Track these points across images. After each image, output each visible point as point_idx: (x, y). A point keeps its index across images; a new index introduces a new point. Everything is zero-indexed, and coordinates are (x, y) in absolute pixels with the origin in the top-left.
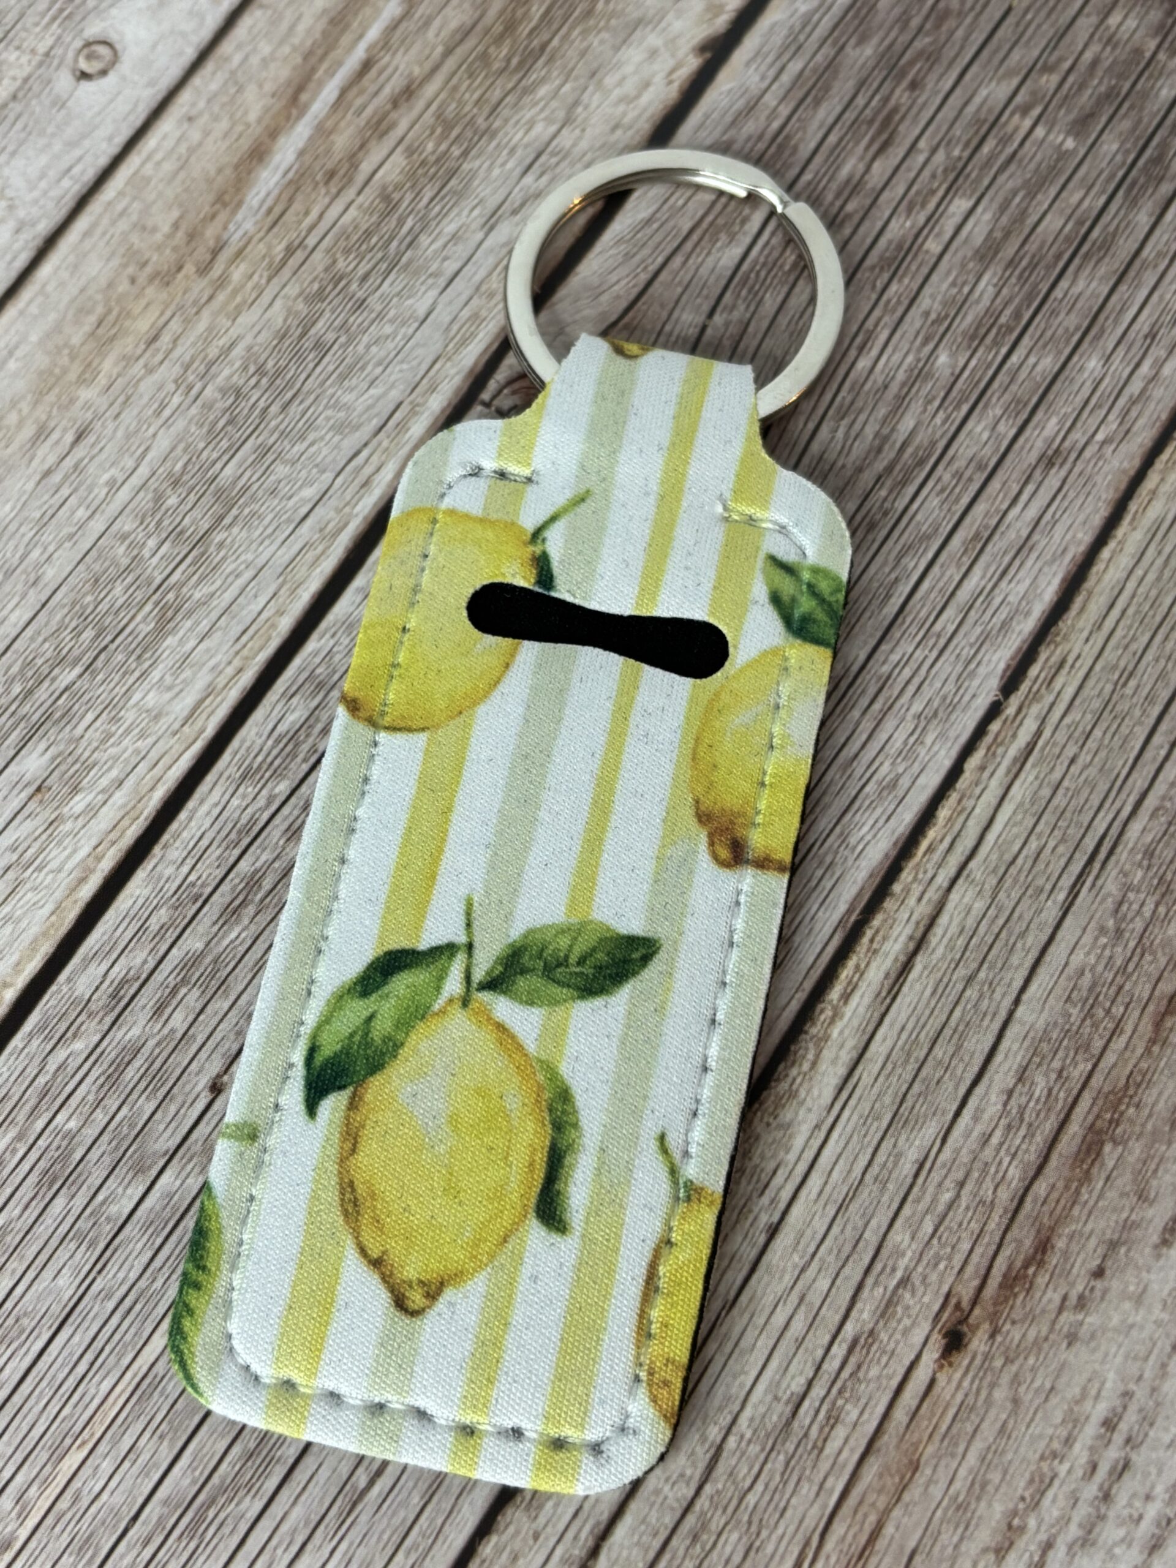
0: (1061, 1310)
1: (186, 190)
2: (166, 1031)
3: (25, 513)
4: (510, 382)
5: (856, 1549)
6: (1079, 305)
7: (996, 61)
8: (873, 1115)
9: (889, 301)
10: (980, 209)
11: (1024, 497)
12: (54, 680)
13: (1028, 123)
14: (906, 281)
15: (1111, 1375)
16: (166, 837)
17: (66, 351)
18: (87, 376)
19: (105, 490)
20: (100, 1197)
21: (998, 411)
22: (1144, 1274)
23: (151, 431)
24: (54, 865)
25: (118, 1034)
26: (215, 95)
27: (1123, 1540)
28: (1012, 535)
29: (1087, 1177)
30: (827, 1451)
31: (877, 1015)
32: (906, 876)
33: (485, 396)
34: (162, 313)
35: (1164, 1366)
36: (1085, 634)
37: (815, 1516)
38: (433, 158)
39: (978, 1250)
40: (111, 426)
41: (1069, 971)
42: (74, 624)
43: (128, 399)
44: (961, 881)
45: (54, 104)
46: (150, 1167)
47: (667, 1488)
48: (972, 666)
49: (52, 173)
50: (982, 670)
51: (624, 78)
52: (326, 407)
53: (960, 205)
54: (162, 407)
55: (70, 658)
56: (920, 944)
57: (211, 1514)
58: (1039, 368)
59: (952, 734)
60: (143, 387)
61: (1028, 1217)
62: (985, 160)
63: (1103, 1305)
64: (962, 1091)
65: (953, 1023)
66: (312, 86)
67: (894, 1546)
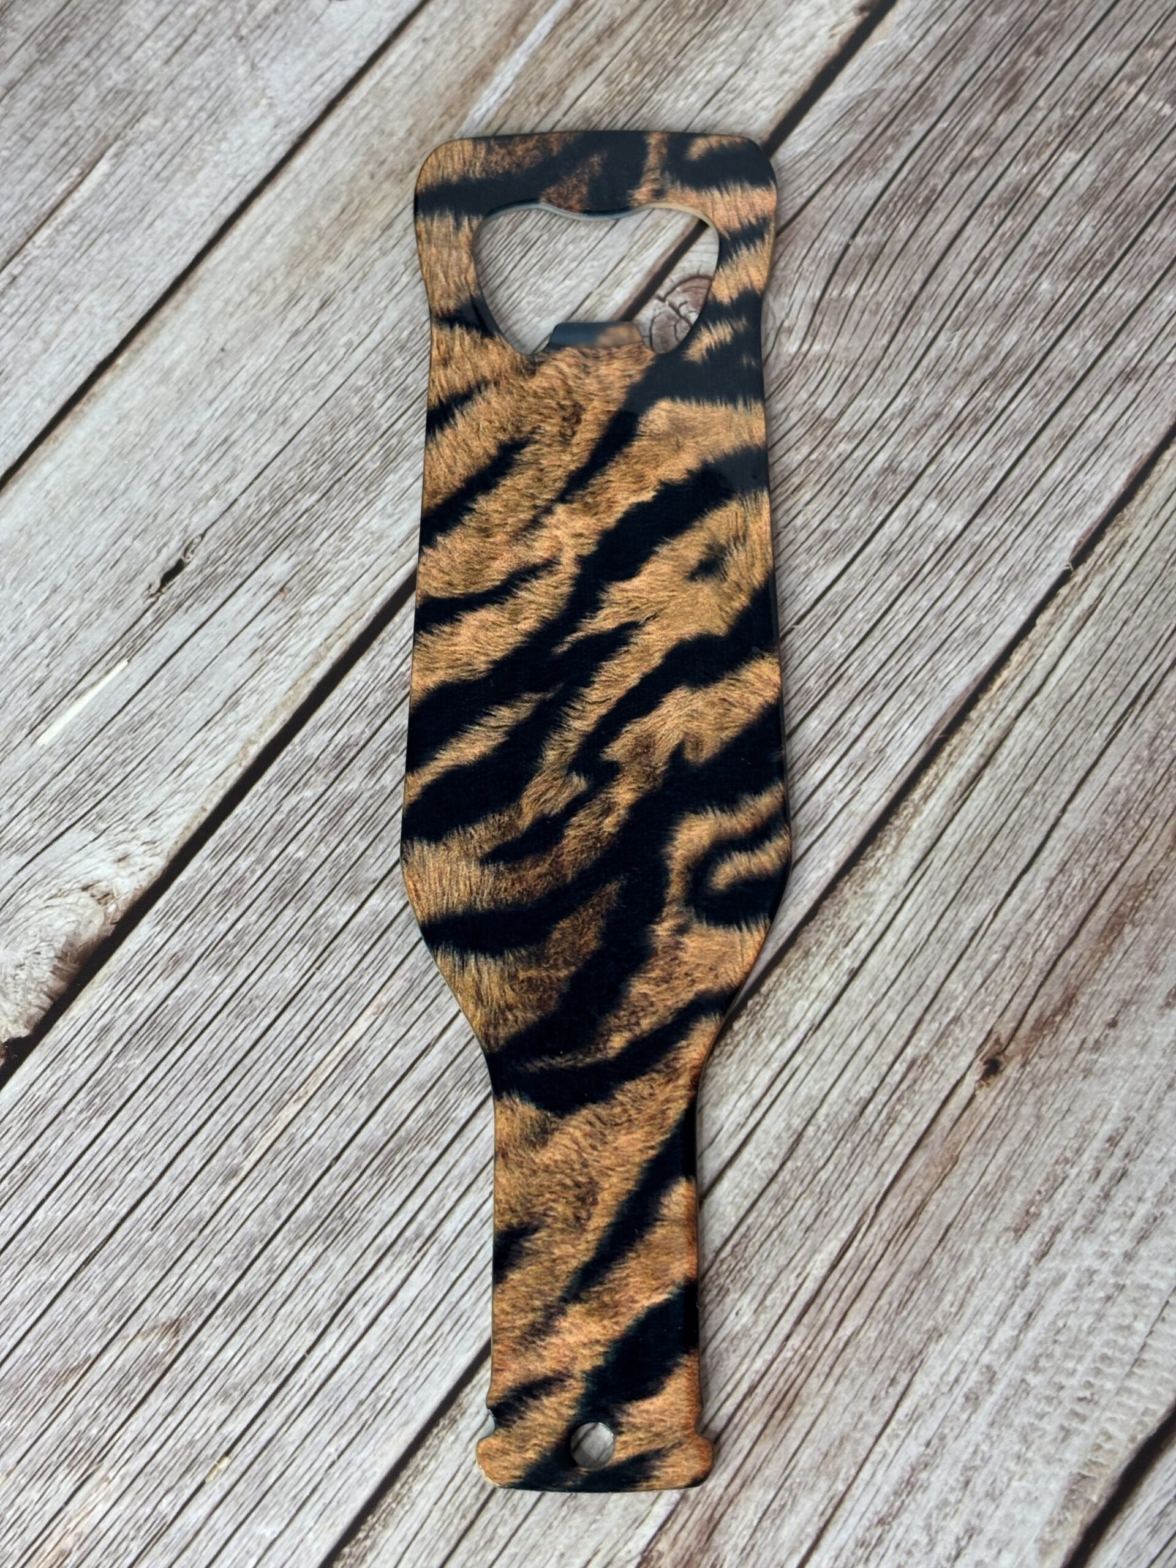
0: (1080, 1050)
1: (419, 101)
2: (378, 787)
3: (277, 365)
4: (681, 283)
5: (904, 1220)
6: (1162, 249)
7: (1110, 35)
8: (940, 890)
9: (1003, 235)
10: (1086, 161)
11: (1103, 406)
12: (297, 502)
13: (1133, 90)
14: (1019, 219)
15: (1117, 1104)
16: (383, 635)
17: (314, 232)
18: (331, 254)
19: (343, 351)
20: (321, 911)
21: (1088, 333)
22: (1149, 1028)
23: (383, 304)
24: (292, 651)
25: (339, 787)
26: (446, 21)
27: (1117, 1230)
28: (1091, 435)
29: (1109, 950)
30: (885, 1144)
31: (949, 814)
32: (982, 705)
33: (661, 292)
34: (396, 206)
35: (1160, 1100)
36: (1145, 520)
37: (873, 1192)
38: (628, 89)
39: (1017, 1000)
40: (350, 297)
41: (1108, 789)
42: (314, 458)
43: (365, 275)
44: (1026, 713)
45: (309, 19)
46: (361, 891)
47: (757, 1162)
48: (1050, 540)
49: (307, 79)
50: (1057, 545)
51: (793, 30)
52: (528, 294)
53: (1070, 157)
54: (393, 284)
55: (311, 485)
56: (988, 760)
57: (398, 1158)
58: (1124, 299)
59: (1028, 595)
60: (378, 266)
61: (1058, 977)
62: (1093, 120)
63: (1115, 1049)
64: (1014, 877)
65: (1010, 824)
66: (529, 19)
67: (934, 1221)
